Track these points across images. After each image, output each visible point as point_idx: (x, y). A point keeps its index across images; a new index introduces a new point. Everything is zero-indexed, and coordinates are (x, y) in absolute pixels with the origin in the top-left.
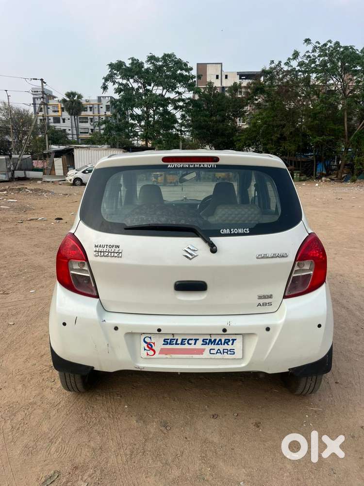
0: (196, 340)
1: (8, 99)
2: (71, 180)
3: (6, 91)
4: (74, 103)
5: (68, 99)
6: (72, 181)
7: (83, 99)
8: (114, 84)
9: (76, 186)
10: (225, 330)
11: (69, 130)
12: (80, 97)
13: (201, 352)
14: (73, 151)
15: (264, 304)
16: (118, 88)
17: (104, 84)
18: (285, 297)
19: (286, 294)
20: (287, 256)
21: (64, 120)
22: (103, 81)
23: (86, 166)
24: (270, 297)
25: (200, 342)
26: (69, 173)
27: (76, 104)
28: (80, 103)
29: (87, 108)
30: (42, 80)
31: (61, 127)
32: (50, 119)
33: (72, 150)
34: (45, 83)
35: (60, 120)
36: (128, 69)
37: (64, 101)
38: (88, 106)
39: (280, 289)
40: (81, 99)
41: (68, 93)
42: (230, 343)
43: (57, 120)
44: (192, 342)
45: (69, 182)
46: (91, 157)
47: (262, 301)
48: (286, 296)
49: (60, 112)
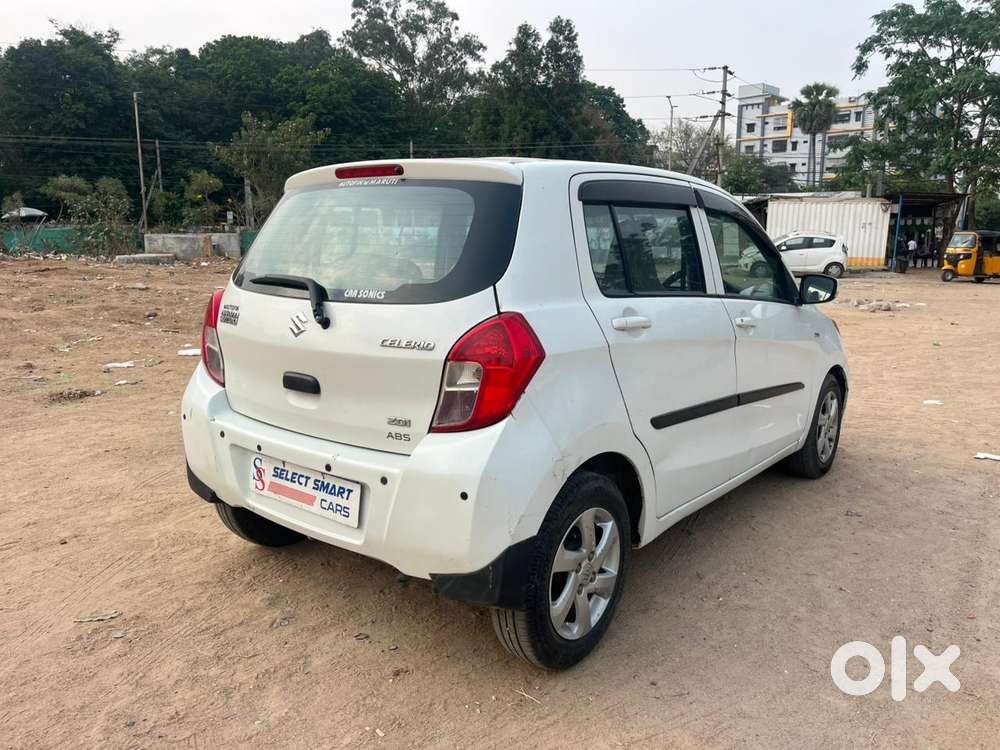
0: (308, 478)
1: (672, 112)
2: (746, 265)
3: (669, 97)
4: (817, 108)
5: (804, 100)
6: (749, 266)
7: (839, 96)
8: (888, 56)
9: (757, 277)
10: (328, 468)
11: (804, 164)
12: (832, 92)
13: (310, 500)
14: (767, 205)
15: (398, 437)
16: (897, 63)
17: (860, 59)
18: (432, 430)
19: (434, 425)
20: (431, 349)
21: (795, 145)
22: (858, 53)
23: (786, 236)
24: (407, 423)
25: (311, 483)
26: (745, 252)
27: (820, 108)
28: (830, 106)
29: (849, 115)
30: (725, 68)
31: (787, 160)
32: (766, 145)
33: (764, 203)
34: (731, 73)
35: (786, 145)
36: (921, 19)
37: (797, 104)
38: (853, 110)
39: (423, 412)
40: (834, 96)
41: (808, 87)
42: (345, 495)
43: (780, 146)
44: (303, 480)
45: (745, 269)
46: (804, 217)
47: (395, 429)
48: (434, 428)
49: (789, 128)
